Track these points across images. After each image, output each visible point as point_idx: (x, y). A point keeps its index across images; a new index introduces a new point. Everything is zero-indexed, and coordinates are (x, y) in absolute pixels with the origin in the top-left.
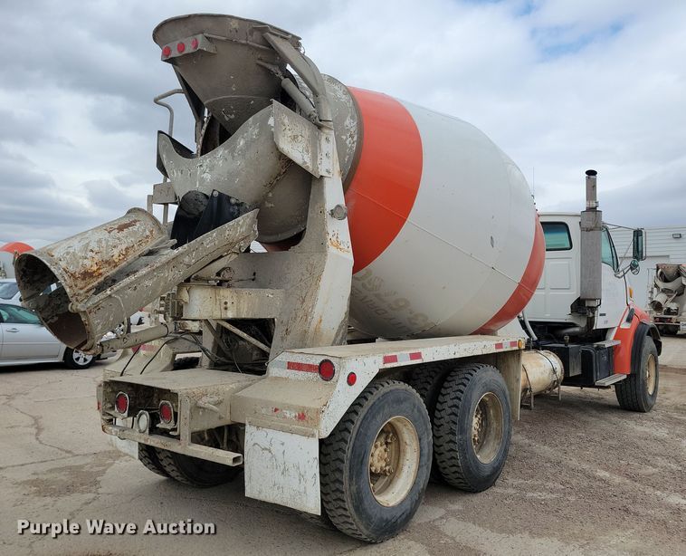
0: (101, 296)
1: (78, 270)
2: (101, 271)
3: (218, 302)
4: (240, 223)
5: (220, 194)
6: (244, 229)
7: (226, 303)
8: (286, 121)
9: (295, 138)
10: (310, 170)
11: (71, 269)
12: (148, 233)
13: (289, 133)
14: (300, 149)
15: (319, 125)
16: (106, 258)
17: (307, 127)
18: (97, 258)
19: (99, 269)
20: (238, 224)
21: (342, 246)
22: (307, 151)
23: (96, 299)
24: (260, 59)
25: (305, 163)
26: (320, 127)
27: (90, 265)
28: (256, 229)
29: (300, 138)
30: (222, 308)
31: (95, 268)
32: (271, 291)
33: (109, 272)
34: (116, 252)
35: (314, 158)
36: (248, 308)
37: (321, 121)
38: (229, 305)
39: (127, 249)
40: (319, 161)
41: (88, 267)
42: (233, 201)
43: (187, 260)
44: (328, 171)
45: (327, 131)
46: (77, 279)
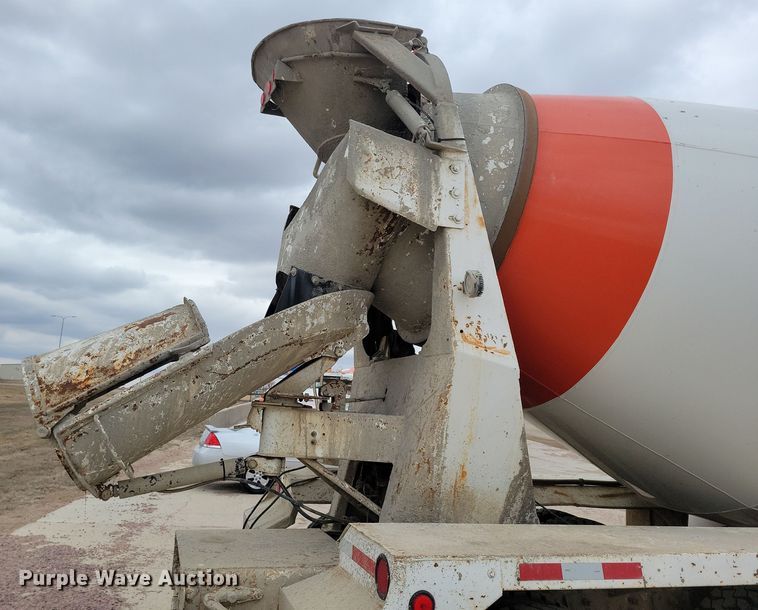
0: (80, 417)
1: (57, 381)
2: (90, 382)
3: (303, 432)
4: (310, 310)
5: (299, 271)
6: (322, 320)
7: (313, 434)
8: (372, 148)
9: (387, 172)
10: (417, 218)
11: (49, 379)
12: (178, 329)
13: (377, 166)
14: (397, 188)
15: (436, 149)
16: (104, 363)
17: (412, 153)
18: (91, 364)
19: (88, 379)
20: (304, 312)
21: (489, 343)
22: (411, 190)
23: (73, 420)
24: (359, 74)
25: (406, 208)
26: (438, 151)
27: (77, 373)
28: (365, 321)
29: (397, 171)
30: (309, 443)
31: (83, 378)
32: (383, 418)
33: (102, 381)
34: (121, 356)
35: (425, 199)
36: (346, 443)
37: (439, 141)
38: (318, 436)
39: (139, 351)
40: (434, 204)
41: (74, 375)
42: (314, 280)
43: (217, 366)
44: (454, 219)
45: (452, 156)
46: (52, 392)
